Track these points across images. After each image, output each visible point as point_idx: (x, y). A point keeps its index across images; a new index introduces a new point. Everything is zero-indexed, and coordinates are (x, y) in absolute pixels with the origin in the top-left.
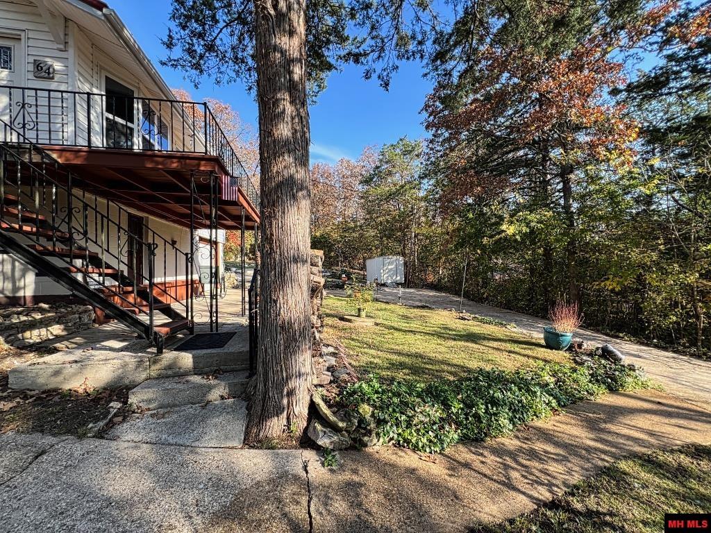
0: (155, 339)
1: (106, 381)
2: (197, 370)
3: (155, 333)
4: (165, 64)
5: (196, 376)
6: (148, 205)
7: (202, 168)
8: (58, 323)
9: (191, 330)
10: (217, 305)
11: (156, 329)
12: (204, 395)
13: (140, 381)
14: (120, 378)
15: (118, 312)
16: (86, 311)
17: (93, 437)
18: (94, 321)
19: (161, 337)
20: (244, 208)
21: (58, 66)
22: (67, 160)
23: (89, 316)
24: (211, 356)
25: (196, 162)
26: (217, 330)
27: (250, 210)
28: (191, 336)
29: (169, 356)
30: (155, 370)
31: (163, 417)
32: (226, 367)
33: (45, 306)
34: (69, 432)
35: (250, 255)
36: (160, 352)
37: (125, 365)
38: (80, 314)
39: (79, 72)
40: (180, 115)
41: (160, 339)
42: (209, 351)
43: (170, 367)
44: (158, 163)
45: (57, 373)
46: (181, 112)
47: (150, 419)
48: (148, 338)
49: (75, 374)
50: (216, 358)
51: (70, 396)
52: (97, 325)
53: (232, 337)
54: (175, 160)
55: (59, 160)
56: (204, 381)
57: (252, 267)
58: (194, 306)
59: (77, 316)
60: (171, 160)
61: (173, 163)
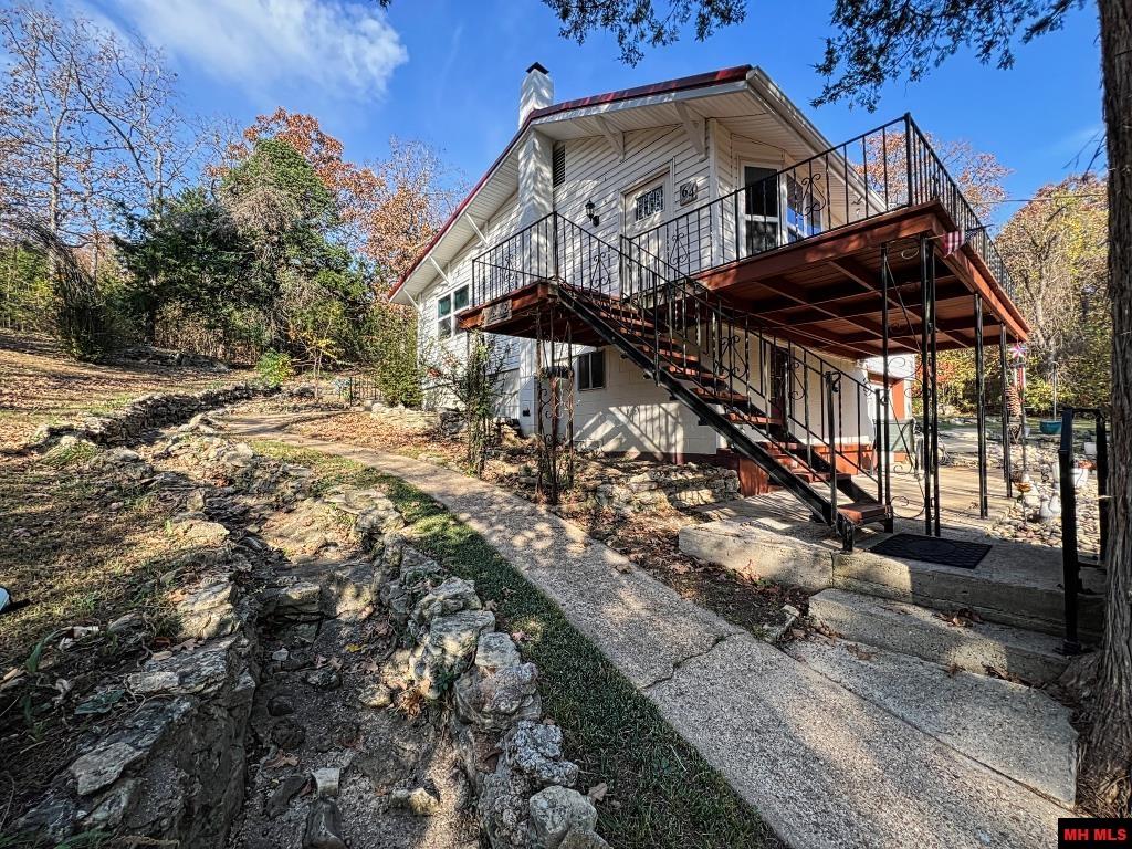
0: (840, 525)
1: (774, 572)
2: (919, 597)
3: (840, 515)
4: (820, 102)
5: (918, 608)
6: (799, 328)
7: (905, 234)
8: (707, 487)
9: (889, 524)
10: (936, 487)
11: (840, 510)
12: (946, 649)
13: (819, 588)
14: (790, 573)
15: (784, 476)
16: (731, 477)
17: (771, 644)
18: (739, 491)
19: (849, 524)
20: (981, 295)
21: (700, 181)
22: (717, 285)
23: (734, 482)
24: (949, 578)
25: (893, 226)
26: (938, 533)
27: (993, 299)
28: (889, 536)
29: (862, 558)
30: (839, 575)
31: (868, 658)
32: (988, 611)
33: (694, 466)
34: (742, 624)
35: (966, 403)
36: (848, 548)
37: (797, 558)
38: (725, 479)
39: (720, 177)
40: (840, 174)
41: (848, 528)
42: (943, 568)
43: (865, 577)
44: (825, 251)
45: (719, 545)
46: (842, 170)
47: (845, 651)
48: (830, 523)
49: (739, 552)
50: (962, 587)
51: (733, 578)
52: (742, 497)
53: (986, 553)
54: (853, 237)
55: (710, 288)
56: (944, 625)
57: (972, 426)
58: (891, 482)
59: (723, 481)
60: (847, 239)
61: (853, 241)
